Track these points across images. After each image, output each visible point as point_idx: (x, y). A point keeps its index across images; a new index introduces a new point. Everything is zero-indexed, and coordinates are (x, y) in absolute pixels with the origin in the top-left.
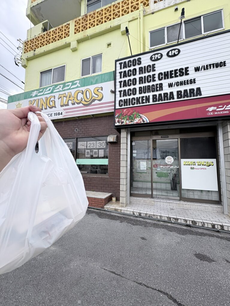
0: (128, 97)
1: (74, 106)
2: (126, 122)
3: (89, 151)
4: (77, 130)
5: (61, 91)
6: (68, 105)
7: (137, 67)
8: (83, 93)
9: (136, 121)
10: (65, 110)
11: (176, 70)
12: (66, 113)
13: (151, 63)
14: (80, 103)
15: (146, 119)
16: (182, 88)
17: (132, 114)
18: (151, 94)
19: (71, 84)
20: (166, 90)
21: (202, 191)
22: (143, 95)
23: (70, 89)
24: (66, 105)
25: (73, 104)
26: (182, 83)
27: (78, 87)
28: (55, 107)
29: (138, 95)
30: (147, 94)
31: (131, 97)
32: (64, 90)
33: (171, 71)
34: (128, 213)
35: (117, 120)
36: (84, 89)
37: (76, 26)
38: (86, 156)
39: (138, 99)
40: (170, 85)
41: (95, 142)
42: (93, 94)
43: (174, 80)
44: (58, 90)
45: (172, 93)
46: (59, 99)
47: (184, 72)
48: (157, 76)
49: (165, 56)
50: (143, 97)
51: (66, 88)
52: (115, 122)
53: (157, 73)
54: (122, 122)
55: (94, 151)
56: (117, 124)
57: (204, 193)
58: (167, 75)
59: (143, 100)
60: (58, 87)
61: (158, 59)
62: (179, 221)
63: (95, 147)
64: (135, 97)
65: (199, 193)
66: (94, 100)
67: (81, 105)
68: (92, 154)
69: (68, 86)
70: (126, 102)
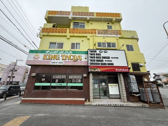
0: (93, 62)
1: (69, 61)
2: (93, 70)
3: (74, 80)
4: (69, 70)
5: (62, 53)
6: (66, 60)
7: (95, 53)
8: (73, 56)
9: (96, 70)
10: (64, 61)
11: (107, 57)
12: (65, 63)
13: (100, 53)
14: (72, 60)
15: (99, 70)
16: (109, 62)
17: (94, 68)
18: (100, 62)
19: (68, 52)
20: (104, 62)
21: (115, 95)
22: (97, 62)
23: (67, 53)
24: (65, 60)
25: (69, 60)
26: (108, 61)
27: (71, 53)
28: (59, 60)
29: (96, 62)
30: (99, 62)
31: (94, 62)
32: (64, 54)
33: (105, 57)
34: (95, 105)
35: (89, 69)
36: (74, 55)
37: (69, 30)
38: (73, 82)
39: (96, 63)
40: (105, 61)
41: (77, 76)
42: (78, 58)
43: (106, 60)
44: (61, 53)
45: (106, 63)
46: (61, 56)
47: (109, 58)
48: (101, 57)
49: (103, 52)
50: (98, 63)
51: (65, 53)
52: (89, 70)
53: (101, 56)
54: (91, 71)
55: (76, 80)
56: (90, 71)
57: (116, 96)
58: (104, 58)
59: (98, 64)
60: (61, 52)
61: (101, 52)
62: (112, 105)
63: (77, 78)
64: (95, 62)
65: (114, 96)
66: (78, 60)
67: (72, 61)
68: (75, 81)
69: (66, 52)
70: (92, 64)
